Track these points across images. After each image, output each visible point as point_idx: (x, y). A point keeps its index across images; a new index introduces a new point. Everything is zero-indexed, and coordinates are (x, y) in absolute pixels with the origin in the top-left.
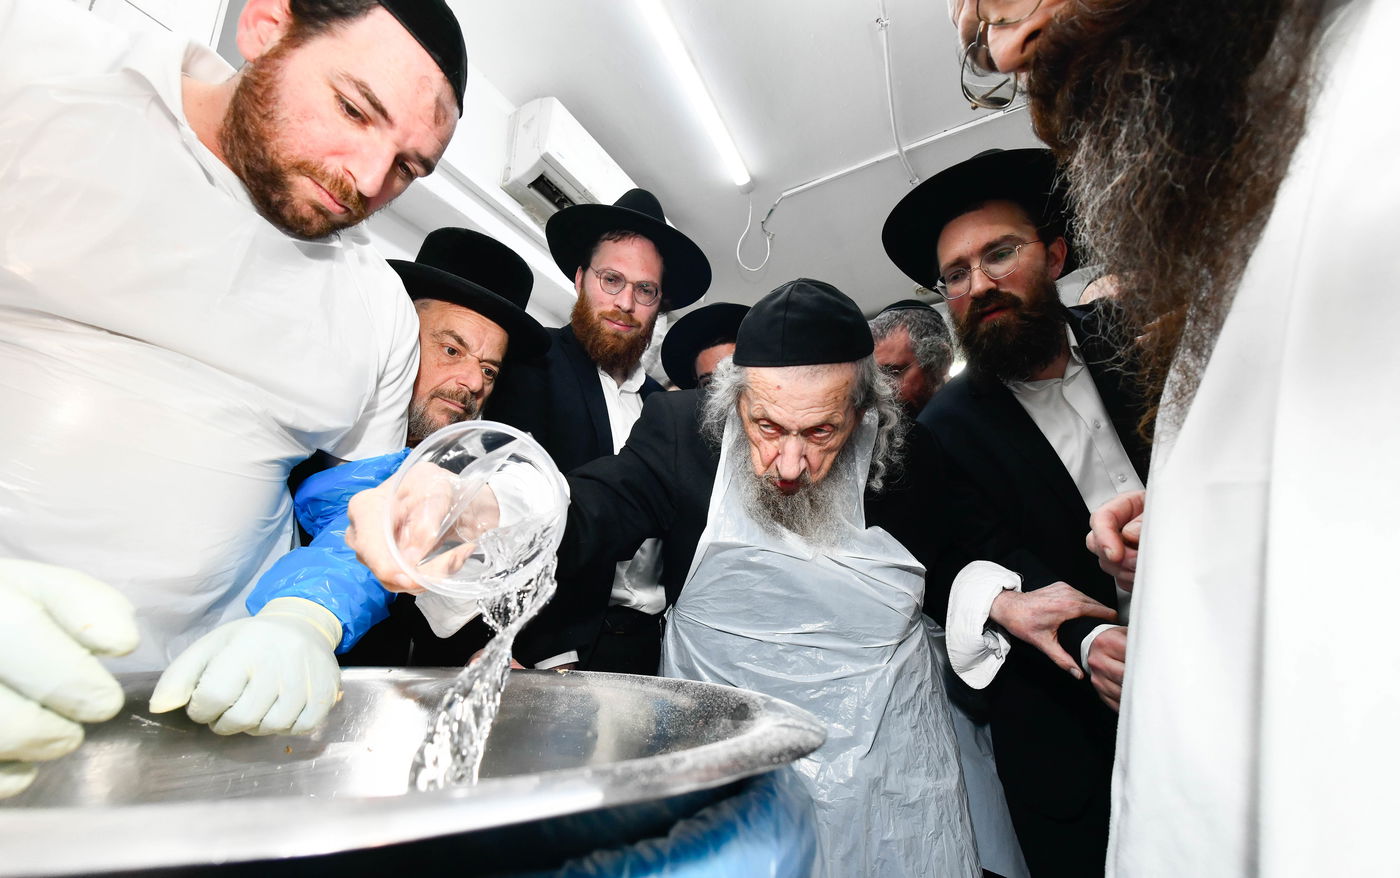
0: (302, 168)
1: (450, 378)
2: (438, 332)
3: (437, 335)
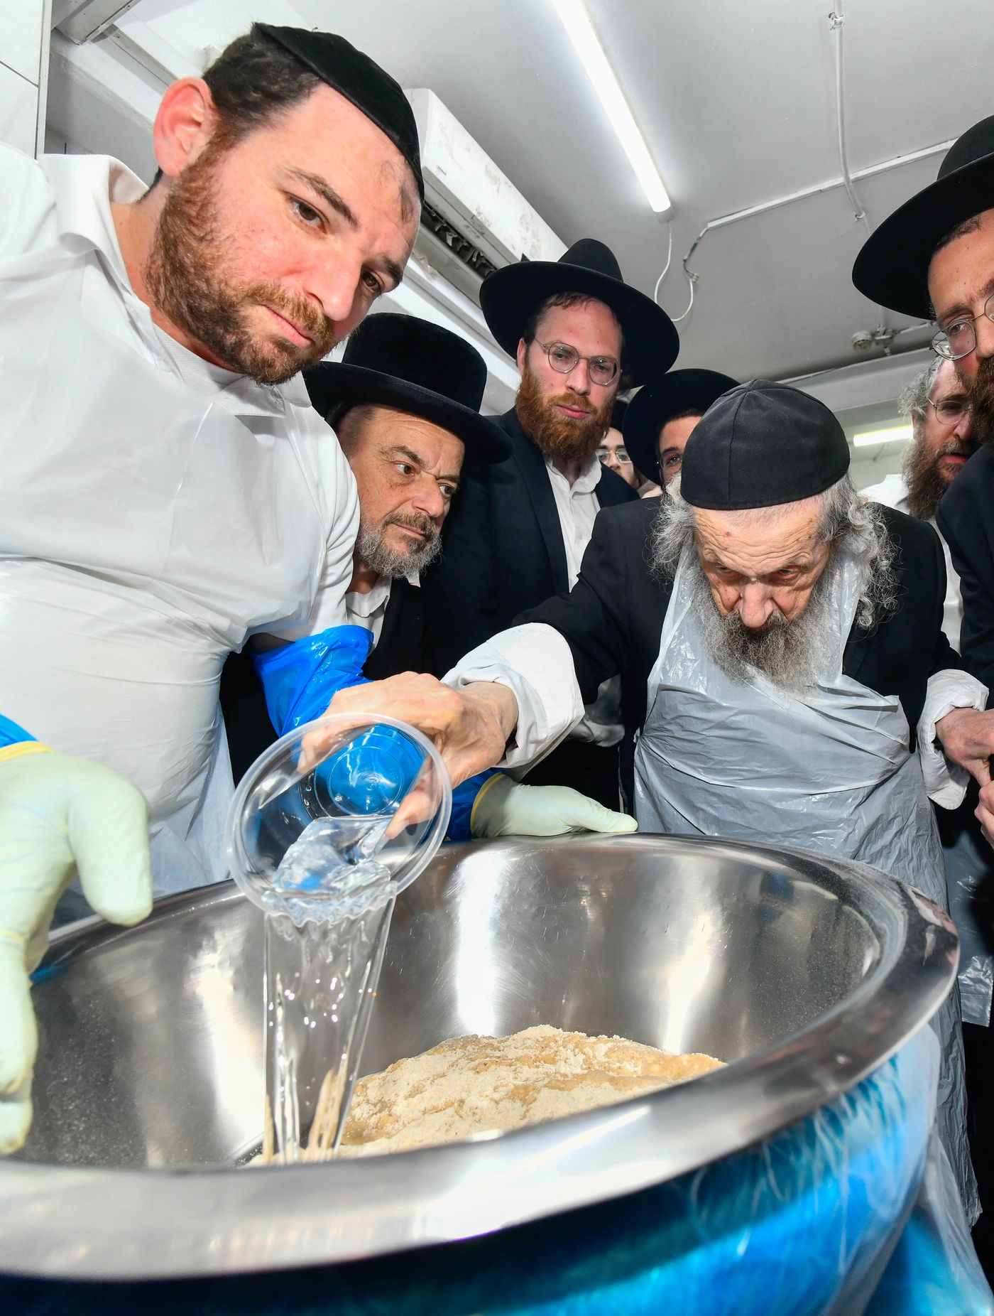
2: (386, 449)
3: (386, 453)
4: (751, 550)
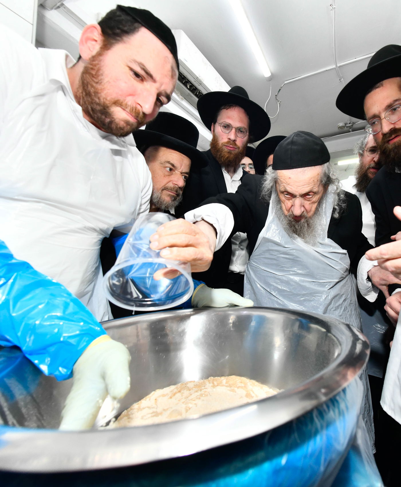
0: (117, 103)
1: (170, 182)
2: (162, 162)
3: (162, 163)
4: (297, 184)
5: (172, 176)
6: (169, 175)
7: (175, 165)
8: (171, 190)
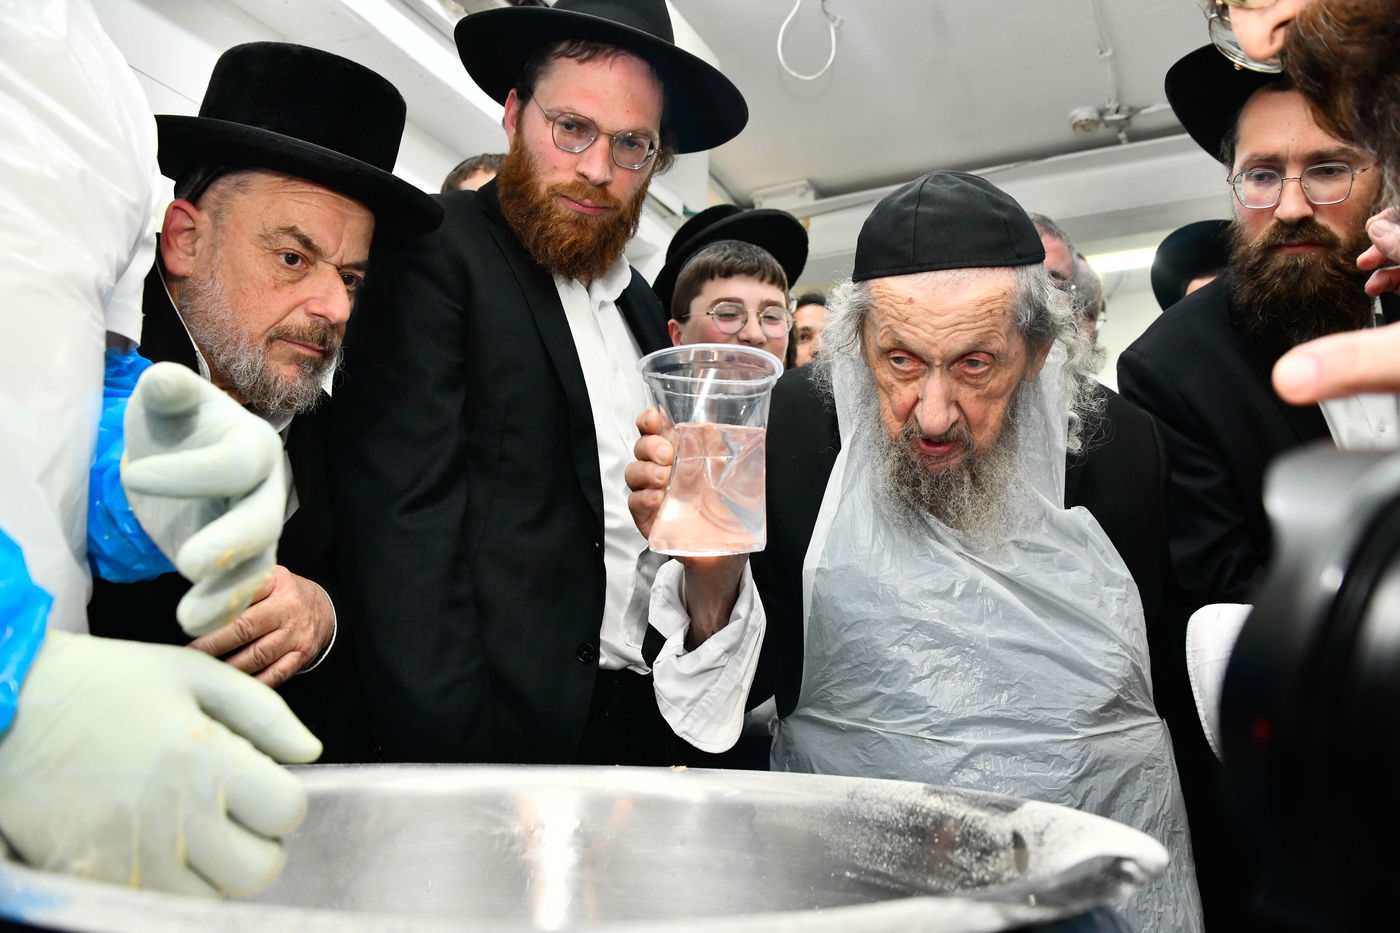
1: (296, 306)
2: (270, 231)
3: (269, 236)
4: (937, 321)
5: (306, 282)
6: (293, 282)
7: (315, 242)
8: (300, 339)
